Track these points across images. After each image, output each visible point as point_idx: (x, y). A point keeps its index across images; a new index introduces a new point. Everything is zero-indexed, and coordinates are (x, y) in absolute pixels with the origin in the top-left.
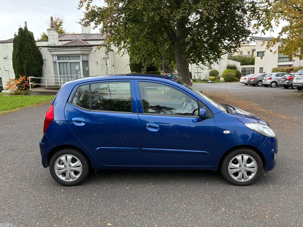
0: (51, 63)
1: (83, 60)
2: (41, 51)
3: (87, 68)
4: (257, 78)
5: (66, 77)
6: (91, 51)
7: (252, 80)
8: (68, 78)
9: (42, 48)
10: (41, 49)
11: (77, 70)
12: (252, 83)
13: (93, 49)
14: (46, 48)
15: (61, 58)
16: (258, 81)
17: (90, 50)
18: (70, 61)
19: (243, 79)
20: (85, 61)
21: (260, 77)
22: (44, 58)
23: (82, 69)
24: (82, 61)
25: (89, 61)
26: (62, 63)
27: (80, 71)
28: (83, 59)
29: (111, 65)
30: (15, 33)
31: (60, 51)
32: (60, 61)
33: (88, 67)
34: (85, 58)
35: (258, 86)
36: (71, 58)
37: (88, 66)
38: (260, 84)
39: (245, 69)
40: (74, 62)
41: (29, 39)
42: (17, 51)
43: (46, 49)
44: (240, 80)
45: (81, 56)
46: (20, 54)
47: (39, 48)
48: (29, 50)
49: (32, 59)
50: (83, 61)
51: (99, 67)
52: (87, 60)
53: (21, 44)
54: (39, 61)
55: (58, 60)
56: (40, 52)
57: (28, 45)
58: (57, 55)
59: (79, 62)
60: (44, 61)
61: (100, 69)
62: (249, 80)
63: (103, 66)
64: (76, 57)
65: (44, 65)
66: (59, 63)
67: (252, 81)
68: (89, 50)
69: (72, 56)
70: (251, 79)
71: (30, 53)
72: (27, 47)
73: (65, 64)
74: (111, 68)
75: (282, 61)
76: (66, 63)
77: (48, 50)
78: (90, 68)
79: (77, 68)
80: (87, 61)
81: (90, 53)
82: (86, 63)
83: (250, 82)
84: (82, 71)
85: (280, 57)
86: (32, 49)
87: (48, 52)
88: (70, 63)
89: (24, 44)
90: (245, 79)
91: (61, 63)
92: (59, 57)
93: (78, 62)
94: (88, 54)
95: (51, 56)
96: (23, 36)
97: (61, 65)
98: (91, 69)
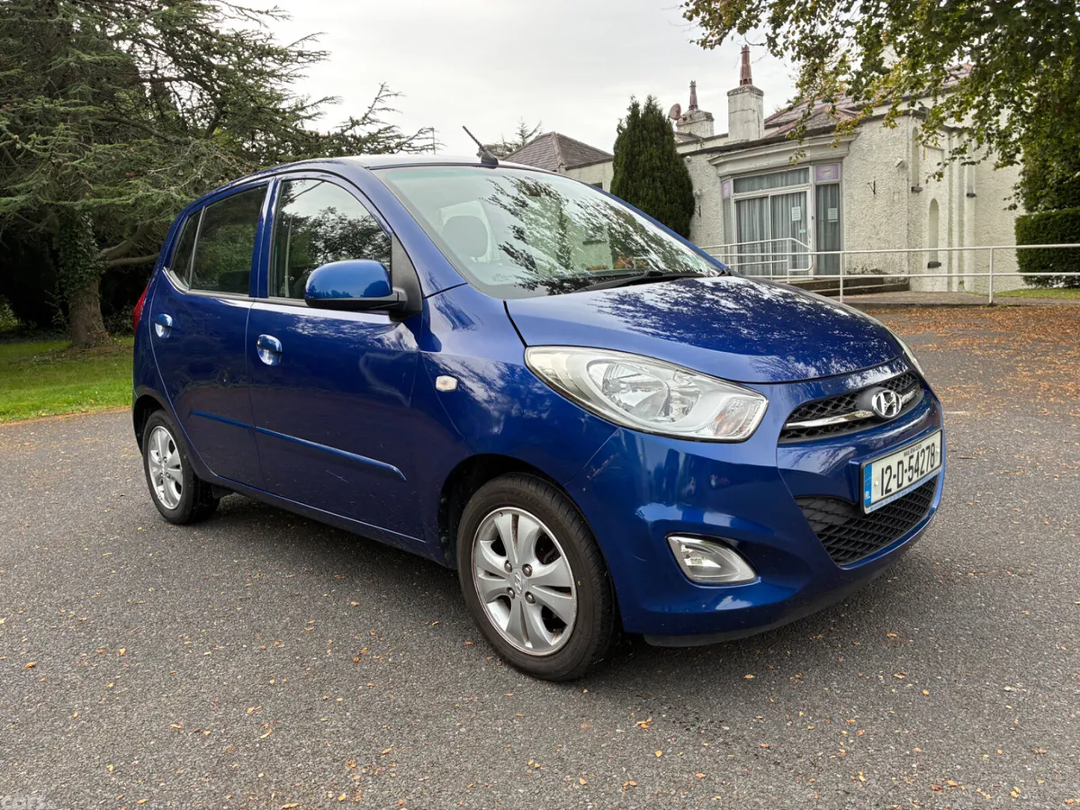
0: (717, 205)
1: (819, 182)
2: (689, 167)
3: (832, 214)
5: (759, 248)
6: (853, 146)
8: (762, 251)
9: (694, 159)
10: (689, 161)
11: (794, 224)
13: (862, 134)
14: (705, 155)
15: (746, 185)
17: (850, 142)
18: (771, 192)
20: (826, 186)
22: (696, 191)
23: (813, 218)
24: (814, 188)
25: (844, 186)
26: (749, 200)
27: (806, 227)
28: (818, 177)
29: (956, 193)
30: (618, 122)
31: (743, 159)
32: (740, 196)
33: (836, 209)
34: (827, 176)
36: (779, 179)
37: (836, 203)
40: (787, 195)
41: (653, 135)
42: (619, 177)
43: (704, 159)
45: (811, 168)
46: (627, 185)
47: (685, 160)
48: (653, 169)
49: (657, 198)
50: (818, 187)
51: (881, 203)
52: (835, 181)
53: (632, 155)
54: (679, 201)
55: (735, 192)
56: (685, 172)
57: (651, 155)
58: (732, 175)
59: (805, 192)
60: (697, 201)
61: (885, 211)
63: (896, 197)
64: (797, 175)
65: (696, 215)
66: (738, 202)
68: (845, 142)
69: (782, 173)
71: (653, 181)
72: (647, 161)
73: (757, 203)
74: (955, 206)
76: (762, 199)
77: (709, 161)
78: (845, 210)
79: (796, 214)
80: (836, 186)
81: (848, 155)
82: (829, 194)
84: (811, 225)
86: (662, 166)
87: (711, 171)
88: (774, 198)
89: (640, 154)
91: (744, 200)
92: (739, 180)
93: (800, 193)
94: (842, 158)
95: (719, 180)
96: (638, 126)
97: (745, 207)
98: (849, 213)
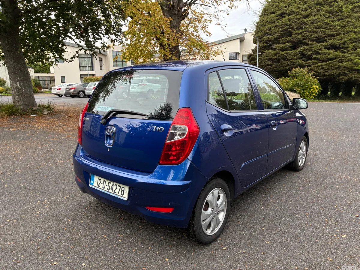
4: (78, 88)
7: (72, 90)
12: (72, 94)
16: (78, 91)
19: (56, 89)
21: (80, 87)
35: (80, 97)
38: (81, 94)
39: (39, 78)
44: (52, 91)
62: (68, 90)
67: (71, 92)
70: (70, 89)
75: (85, 70)
83: (70, 93)
85: (89, 65)
90: (58, 89)
